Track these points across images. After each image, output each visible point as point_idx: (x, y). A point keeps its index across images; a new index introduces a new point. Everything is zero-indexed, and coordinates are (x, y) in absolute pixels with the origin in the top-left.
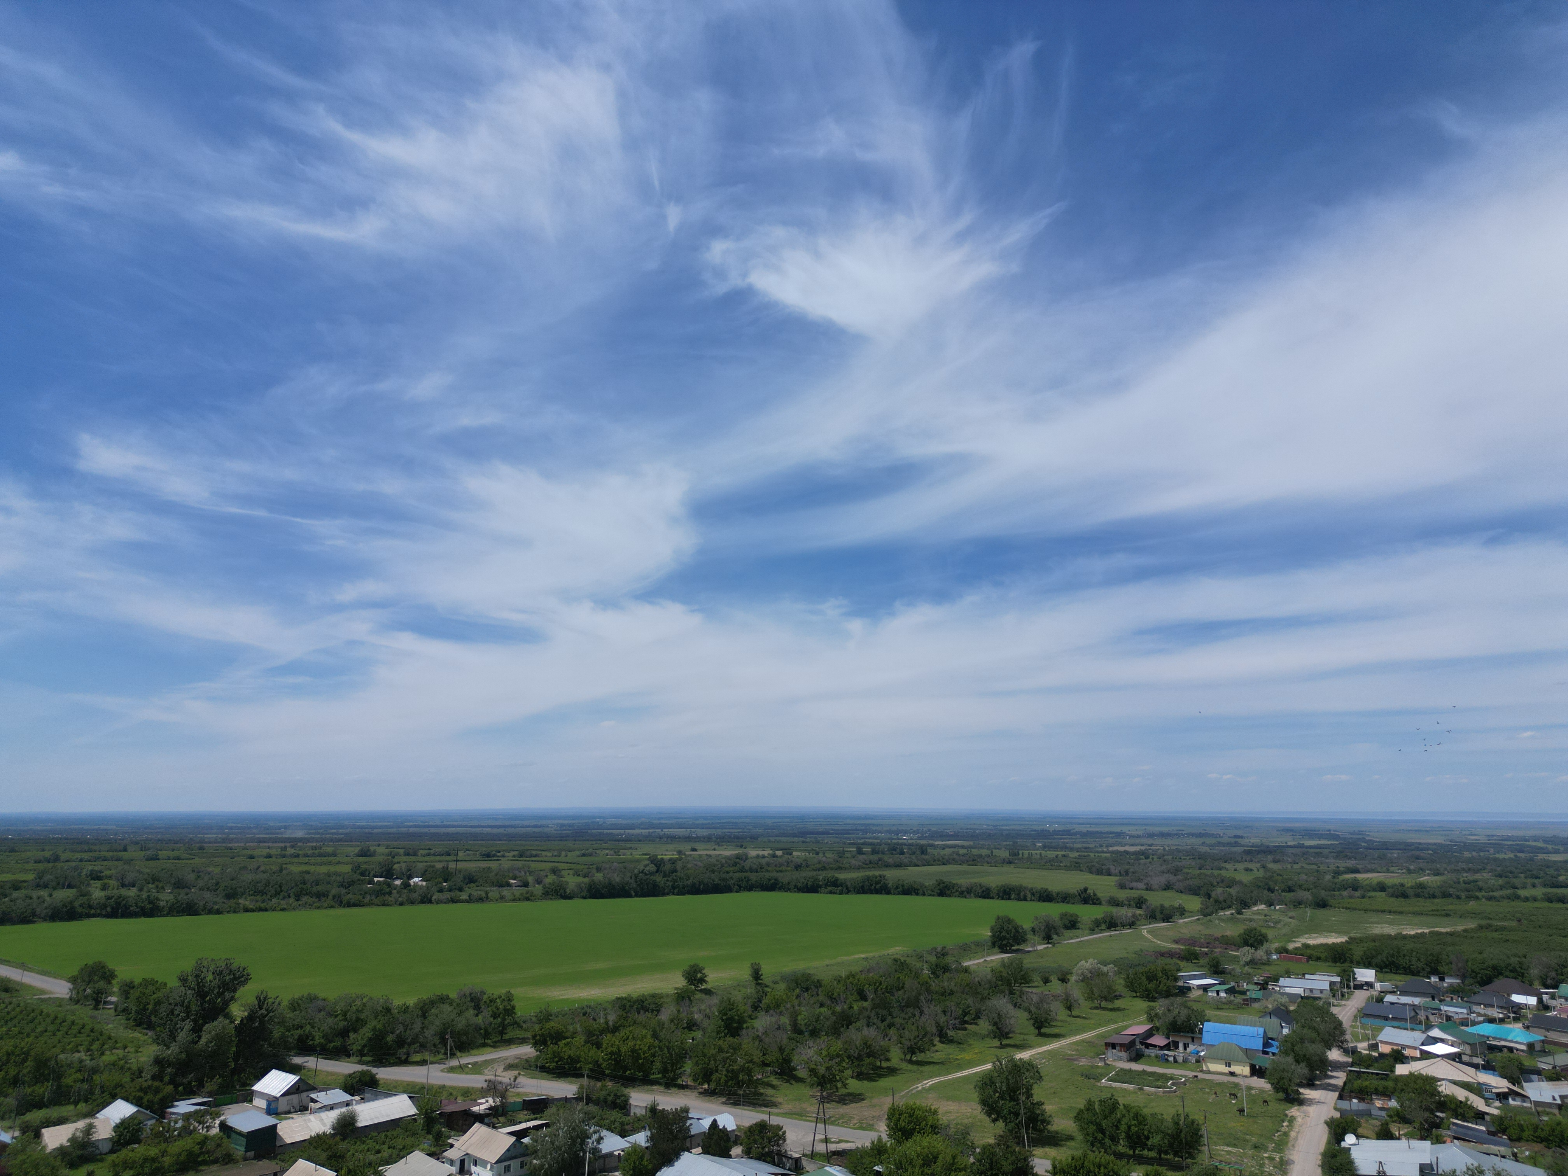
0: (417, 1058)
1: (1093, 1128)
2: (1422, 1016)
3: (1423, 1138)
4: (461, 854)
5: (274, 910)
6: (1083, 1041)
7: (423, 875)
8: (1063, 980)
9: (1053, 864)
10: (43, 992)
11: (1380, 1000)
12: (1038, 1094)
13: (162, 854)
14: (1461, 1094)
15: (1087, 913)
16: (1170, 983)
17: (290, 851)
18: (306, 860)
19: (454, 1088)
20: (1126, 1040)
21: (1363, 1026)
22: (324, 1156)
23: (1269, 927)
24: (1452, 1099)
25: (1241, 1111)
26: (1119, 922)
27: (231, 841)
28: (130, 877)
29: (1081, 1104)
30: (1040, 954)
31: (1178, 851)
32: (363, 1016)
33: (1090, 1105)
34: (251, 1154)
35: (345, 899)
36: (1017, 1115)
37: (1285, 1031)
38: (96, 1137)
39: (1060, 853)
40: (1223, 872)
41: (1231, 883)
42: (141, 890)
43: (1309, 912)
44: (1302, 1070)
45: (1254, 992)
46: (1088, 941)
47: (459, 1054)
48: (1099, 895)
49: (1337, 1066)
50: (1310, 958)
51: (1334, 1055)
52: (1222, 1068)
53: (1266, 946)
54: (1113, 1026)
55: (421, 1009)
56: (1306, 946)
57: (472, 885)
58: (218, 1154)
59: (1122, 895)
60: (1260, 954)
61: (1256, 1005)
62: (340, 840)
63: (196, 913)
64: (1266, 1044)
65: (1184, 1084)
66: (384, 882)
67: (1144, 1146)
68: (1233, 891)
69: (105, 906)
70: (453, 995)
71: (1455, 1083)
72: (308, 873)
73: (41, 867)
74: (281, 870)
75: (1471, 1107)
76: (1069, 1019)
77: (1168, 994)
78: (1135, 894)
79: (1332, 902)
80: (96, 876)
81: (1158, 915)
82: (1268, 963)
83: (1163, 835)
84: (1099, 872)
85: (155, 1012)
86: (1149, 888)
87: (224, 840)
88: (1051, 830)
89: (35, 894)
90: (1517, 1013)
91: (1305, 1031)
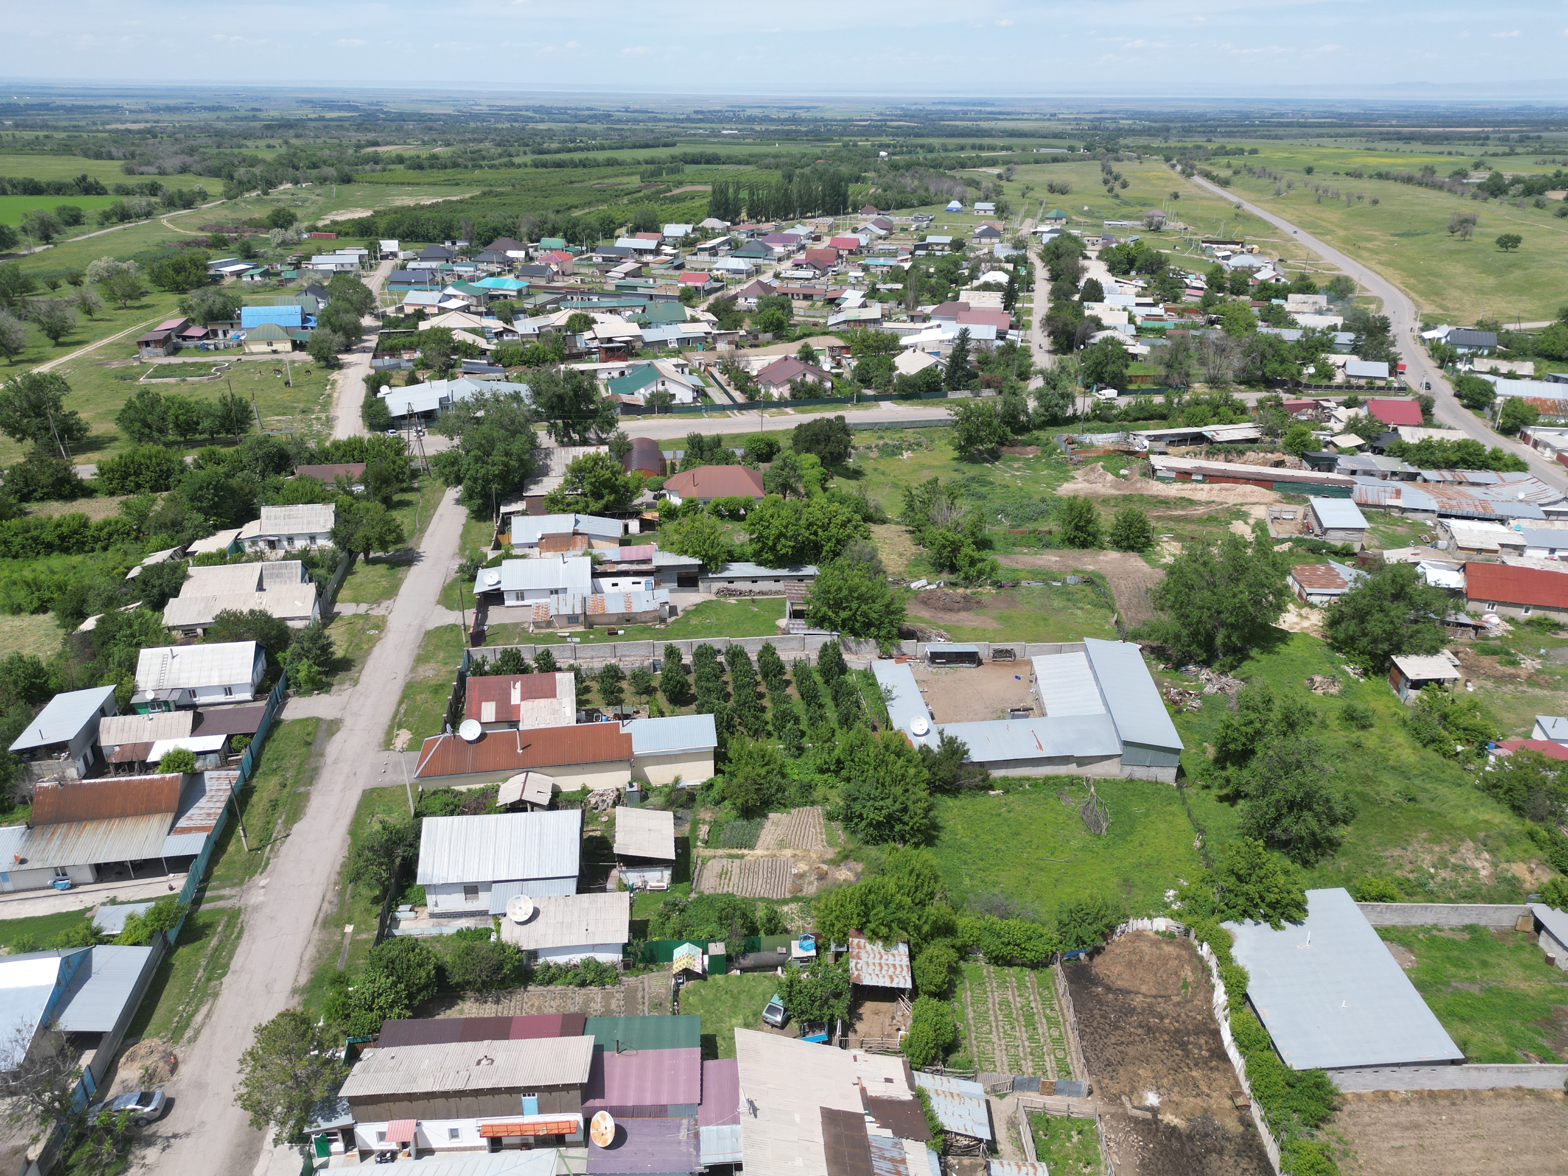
1: (138, 425)
2: (439, 278)
3: (441, 378)
6: (111, 344)
8: (76, 281)
9: (34, 147)
11: (403, 267)
12: (67, 404)
14: (470, 338)
15: (91, 205)
16: (200, 273)
20: (161, 336)
21: (390, 293)
23: (297, 206)
24: (463, 343)
25: (287, 383)
26: (132, 212)
29: (121, 405)
30: (40, 257)
31: (191, 128)
33: (130, 406)
36: (47, 429)
37: (321, 306)
39: (41, 134)
40: (244, 151)
41: (254, 162)
43: (335, 188)
44: (339, 338)
45: (288, 272)
46: (98, 237)
48: (103, 182)
49: (370, 330)
50: (339, 234)
51: (367, 321)
52: (265, 348)
53: (296, 225)
54: (144, 324)
56: (335, 223)
59: (132, 181)
60: (290, 234)
61: (291, 285)
64: (305, 320)
65: (228, 368)
67: (195, 431)
68: (257, 170)
71: (465, 330)
75: (477, 347)
76: (90, 324)
77: (199, 284)
78: (146, 180)
79: (356, 177)
81: (177, 200)
82: (299, 243)
83: (170, 109)
84: (98, 156)
86: (162, 172)
88: (22, 103)
90: (510, 264)
91: (340, 303)
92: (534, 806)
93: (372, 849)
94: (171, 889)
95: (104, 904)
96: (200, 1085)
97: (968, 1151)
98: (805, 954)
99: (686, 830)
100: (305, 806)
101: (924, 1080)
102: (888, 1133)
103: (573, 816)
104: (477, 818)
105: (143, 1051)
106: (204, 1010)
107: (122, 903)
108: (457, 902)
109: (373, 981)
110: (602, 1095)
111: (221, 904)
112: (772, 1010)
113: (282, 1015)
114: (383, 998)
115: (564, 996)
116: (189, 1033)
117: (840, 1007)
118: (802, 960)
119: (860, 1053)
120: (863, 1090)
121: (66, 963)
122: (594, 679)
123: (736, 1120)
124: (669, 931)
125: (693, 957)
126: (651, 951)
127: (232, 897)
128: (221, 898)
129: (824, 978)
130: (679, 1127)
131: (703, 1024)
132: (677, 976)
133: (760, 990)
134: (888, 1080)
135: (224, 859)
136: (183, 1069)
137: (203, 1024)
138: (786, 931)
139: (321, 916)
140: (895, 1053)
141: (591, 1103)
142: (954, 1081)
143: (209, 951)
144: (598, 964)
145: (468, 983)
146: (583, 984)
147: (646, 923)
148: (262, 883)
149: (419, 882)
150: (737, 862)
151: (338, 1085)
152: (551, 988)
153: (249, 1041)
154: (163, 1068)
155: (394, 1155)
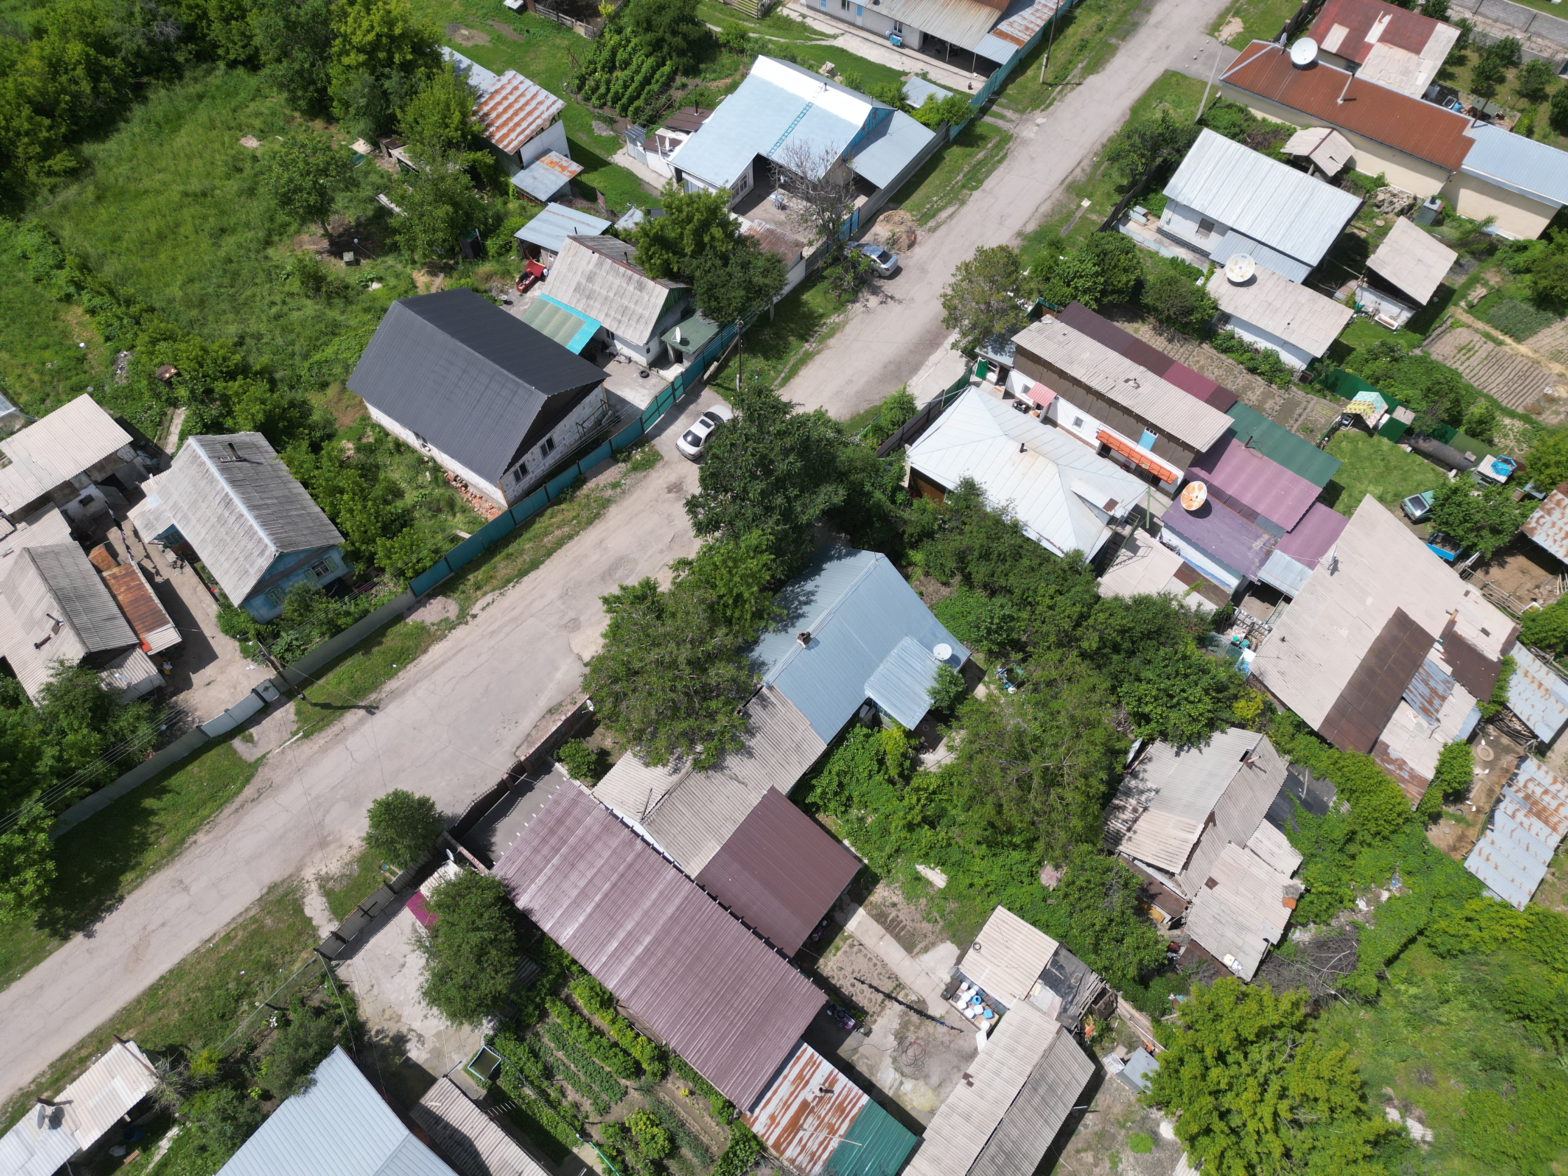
92: (1318, 171)
93: (1142, 136)
94: (970, 88)
95: (917, 75)
96: (923, 270)
97: (1515, 735)
98: (1492, 474)
99: (1460, 281)
100: (1108, 61)
101: (1522, 655)
102: (1448, 670)
103: (1348, 203)
104: (1254, 154)
105: (896, 219)
106: (950, 210)
107: (930, 81)
108: (1187, 229)
109: (1082, 262)
110: (1210, 471)
111: (1000, 123)
112: (1417, 502)
113: (1001, 248)
114: (1082, 281)
115: (1229, 370)
116: (932, 223)
117: (1489, 543)
118: (1485, 478)
119: (1476, 592)
120: (1452, 623)
121: (874, 112)
122: (1479, 49)
123: (1312, 565)
124: (1367, 371)
125: (1373, 409)
126: (1337, 379)
127: (1011, 121)
128: (1002, 117)
129: (1495, 508)
130: (1258, 537)
131: (1340, 472)
132: (1345, 416)
133: (1419, 477)
134: (1485, 632)
135: (1020, 80)
136: (917, 249)
137: (944, 222)
138: (1490, 442)
139: (1070, 178)
140: (1513, 616)
141: (1197, 470)
142: (1552, 676)
143: (974, 161)
144: (1278, 361)
145: (1156, 309)
146: (1253, 371)
147: (1350, 350)
148: (1039, 121)
149: (1166, 192)
150: (1490, 345)
151: (1015, 331)
152: (1223, 357)
153: (969, 256)
154: (904, 241)
155: (1027, 410)
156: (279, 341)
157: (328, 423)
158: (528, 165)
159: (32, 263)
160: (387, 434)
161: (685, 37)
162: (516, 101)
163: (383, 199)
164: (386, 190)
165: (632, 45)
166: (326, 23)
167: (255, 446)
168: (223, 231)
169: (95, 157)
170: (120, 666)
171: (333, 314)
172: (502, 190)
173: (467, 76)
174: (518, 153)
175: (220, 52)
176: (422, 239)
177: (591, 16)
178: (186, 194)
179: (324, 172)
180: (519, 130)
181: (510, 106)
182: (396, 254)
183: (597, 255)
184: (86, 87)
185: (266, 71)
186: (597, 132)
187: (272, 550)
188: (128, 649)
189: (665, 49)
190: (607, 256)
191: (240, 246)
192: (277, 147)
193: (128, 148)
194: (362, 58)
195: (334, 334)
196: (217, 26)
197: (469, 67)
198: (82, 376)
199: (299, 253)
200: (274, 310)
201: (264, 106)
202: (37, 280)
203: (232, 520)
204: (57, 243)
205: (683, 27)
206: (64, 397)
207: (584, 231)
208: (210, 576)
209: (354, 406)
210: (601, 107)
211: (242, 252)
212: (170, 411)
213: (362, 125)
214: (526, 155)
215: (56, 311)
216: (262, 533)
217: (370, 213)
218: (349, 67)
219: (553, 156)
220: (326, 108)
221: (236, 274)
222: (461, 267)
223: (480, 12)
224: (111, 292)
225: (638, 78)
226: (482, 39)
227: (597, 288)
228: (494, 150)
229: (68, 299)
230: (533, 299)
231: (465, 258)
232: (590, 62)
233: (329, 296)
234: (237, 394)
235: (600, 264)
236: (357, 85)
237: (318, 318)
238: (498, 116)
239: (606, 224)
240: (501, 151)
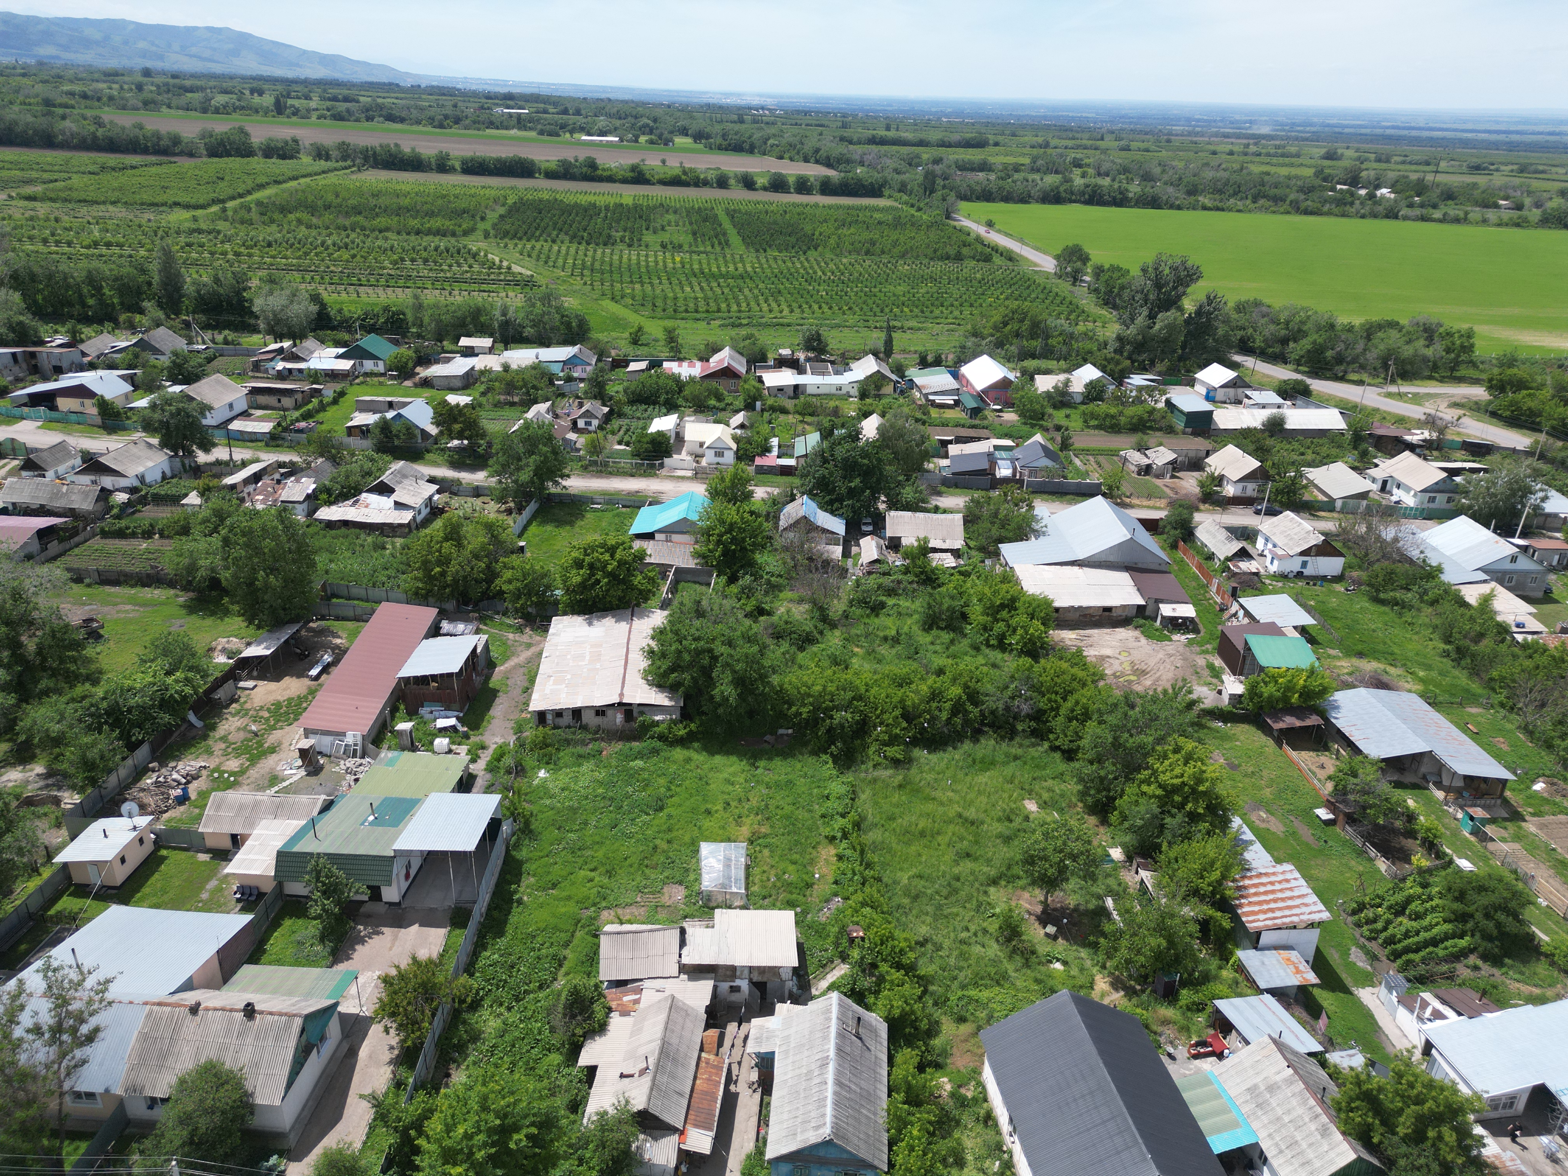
0: (1354, 377)
4: (1443, 165)
5: (1230, 210)
7: (1393, 187)
10: (1036, 265)
13: (1134, 145)
17: (1253, 149)
18: (1268, 159)
19: (1389, 413)
22: (1252, 447)
27: (1197, 134)
28: (1105, 167)
32: (1305, 328)
34: (1189, 430)
35: (1303, 205)
38: (1071, 390)
42: (1113, 180)
47: (1400, 382)
55: (1367, 330)
57: (1450, 202)
58: (1163, 424)
62: (1307, 139)
63: (1159, 207)
66: (1347, 191)
69: (1083, 193)
70: (1404, 321)
72: (1268, 174)
73: (1035, 151)
74: (1242, 169)
80: (1077, 164)
85: (1119, 295)
87: (1190, 134)
89: (1031, 177)
156: (952, 961)
157: (944, 1053)
158: (1262, 949)
159: (829, 804)
160: (986, 1100)
161: (1499, 925)
162: (1281, 890)
163: (1109, 903)
164: (1117, 897)
165: (1433, 903)
166: (1146, 755)
167: (874, 1032)
168: (968, 855)
169: (918, 759)
170: (656, 1139)
171: (1009, 967)
172: (1225, 956)
173: (1245, 849)
174: (1258, 934)
175: (1051, 736)
176: (1123, 953)
177: (1399, 859)
178: (960, 816)
179: (1074, 858)
180: (1270, 915)
181: (1273, 892)
182: (1092, 951)
183: (1290, 1071)
184: (944, 716)
185: (1076, 765)
186: (1352, 958)
187: (826, 1132)
188: (672, 1130)
189: (1470, 925)
190: (1301, 1077)
191: (972, 873)
192: (1049, 819)
193: (943, 765)
194: (1159, 792)
195: (998, 983)
196: (1060, 719)
197: (1251, 843)
198: (801, 898)
199: (1013, 904)
200: (964, 935)
201: (1059, 787)
202: (823, 816)
203: (817, 1081)
204: (853, 799)
205: (1501, 916)
206: (778, 904)
207: (1288, 1039)
208: (768, 1116)
209: (975, 1054)
210: (1370, 939)
211: (971, 878)
212: (837, 961)
213: (1128, 838)
214: (1265, 939)
215: (818, 843)
216: (829, 1110)
217: (1091, 906)
218: (1144, 794)
219: (1294, 955)
220: (1107, 812)
221: (956, 891)
222: (1144, 997)
223: (1286, 807)
224: (862, 852)
225: (1424, 935)
226: (1276, 826)
227: (1274, 1102)
228: (1236, 918)
229: (832, 839)
230: (1199, 1071)
231: (1154, 991)
232: (1378, 896)
233: (1014, 951)
234: (892, 982)
235: (1289, 1082)
236: (1142, 809)
237: (995, 962)
238: (1256, 894)
239: (1318, 1048)
240: (1243, 923)
